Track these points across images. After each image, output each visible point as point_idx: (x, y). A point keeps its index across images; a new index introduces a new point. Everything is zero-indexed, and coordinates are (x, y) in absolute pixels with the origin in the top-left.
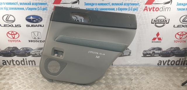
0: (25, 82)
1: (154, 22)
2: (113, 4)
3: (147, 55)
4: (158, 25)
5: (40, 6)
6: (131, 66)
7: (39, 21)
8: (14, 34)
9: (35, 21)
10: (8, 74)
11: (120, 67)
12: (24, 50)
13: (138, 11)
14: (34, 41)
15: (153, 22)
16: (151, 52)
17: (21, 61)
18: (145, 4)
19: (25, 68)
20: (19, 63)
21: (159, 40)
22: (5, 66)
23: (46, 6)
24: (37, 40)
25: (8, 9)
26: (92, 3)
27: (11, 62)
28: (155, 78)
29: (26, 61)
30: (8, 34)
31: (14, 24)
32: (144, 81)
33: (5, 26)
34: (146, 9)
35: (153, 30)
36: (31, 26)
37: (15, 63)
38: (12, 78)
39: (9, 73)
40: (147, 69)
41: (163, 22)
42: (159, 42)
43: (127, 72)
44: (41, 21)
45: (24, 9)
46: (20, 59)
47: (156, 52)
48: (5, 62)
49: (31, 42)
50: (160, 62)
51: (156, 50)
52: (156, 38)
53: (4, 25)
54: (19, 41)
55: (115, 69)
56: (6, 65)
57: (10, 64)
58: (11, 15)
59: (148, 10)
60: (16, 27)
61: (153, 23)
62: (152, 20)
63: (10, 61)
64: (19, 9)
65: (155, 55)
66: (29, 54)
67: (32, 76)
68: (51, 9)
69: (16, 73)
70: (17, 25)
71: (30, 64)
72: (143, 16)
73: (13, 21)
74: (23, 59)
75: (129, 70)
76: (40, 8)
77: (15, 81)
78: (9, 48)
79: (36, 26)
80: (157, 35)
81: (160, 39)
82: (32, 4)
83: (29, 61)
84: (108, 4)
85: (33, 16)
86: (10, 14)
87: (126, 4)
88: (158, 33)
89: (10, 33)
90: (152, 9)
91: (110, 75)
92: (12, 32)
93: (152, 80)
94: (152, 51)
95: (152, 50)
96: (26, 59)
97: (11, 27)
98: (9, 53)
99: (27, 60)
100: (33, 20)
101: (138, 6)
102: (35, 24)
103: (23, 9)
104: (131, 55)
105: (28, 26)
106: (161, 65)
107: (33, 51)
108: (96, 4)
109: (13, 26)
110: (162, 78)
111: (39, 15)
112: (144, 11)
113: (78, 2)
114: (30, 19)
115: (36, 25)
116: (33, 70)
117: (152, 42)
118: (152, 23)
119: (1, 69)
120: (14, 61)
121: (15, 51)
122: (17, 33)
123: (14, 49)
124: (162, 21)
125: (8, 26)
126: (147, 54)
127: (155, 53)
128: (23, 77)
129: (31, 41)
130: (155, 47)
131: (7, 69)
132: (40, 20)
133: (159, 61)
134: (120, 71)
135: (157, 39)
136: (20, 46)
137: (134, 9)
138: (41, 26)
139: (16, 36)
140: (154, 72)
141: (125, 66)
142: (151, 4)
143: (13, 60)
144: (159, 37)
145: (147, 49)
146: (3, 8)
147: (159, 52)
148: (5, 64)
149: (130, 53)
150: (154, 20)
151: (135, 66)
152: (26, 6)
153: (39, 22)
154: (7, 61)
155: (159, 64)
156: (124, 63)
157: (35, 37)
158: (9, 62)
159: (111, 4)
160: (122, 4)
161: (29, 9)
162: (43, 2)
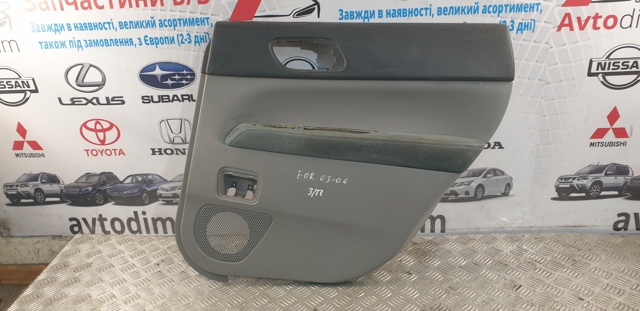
0: (143, 294)
1: (600, 71)
2: (440, 11)
3: (572, 195)
4: (612, 80)
5: (184, 30)
6: (514, 235)
7: (184, 82)
8: (104, 130)
9: (169, 82)
10: (89, 265)
11: (470, 240)
12: (137, 181)
13: (537, 31)
14: (169, 152)
15: (594, 70)
16: (588, 183)
17: (130, 220)
18: (564, 5)
19: (142, 243)
20: (121, 227)
21: (617, 136)
22: (78, 236)
23: (206, 28)
24: (181, 147)
25: (83, 44)
26: (366, 12)
27: (98, 223)
28: (606, 281)
29: (145, 220)
30: (84, 129)
31: (102, 95)
32: (566, 291)
33: (73, 104)
34: (567, 22)
35: (597, 99)
36: (156, 99)
37: (107, 225)
38: (102, 281)
39: (90, 261)
40: (573, 245)
41: (634, 69)
42: (618, 144)
43: (497, 258)
44: (192, 80)
45: (132, 42)
46: (125, 212)
47: (608, 180)
48: (79, 225)
49: (161, 154)
50: (623, 218)
51: (606, 175)
52: (607, 130)
53: (72, 99)
54: (121, 152)
55: (453, 246)
56: (82, 233)
57: (93, 232)
58: (91, 65)
59: (575, 25)
60: (108, 103)
61: (596, 75)
62: (591, 62)
63: (94, 220)
64: (117, 42)
65: (603, 193)
66: (153, 197)
67: (165, 272)
69: (112, 261)
70: (113, 99)
71: (156, 231)
72: (555, 49)
73: (100, 85)
74: (136, 213)
75: (507, 248)
76: (186, 37)
77: (110, 290)
78: (88, 175)
79: (173, 100)
80: (609, 117)
81: (621, 133)
82: (157, 23)
83: (153, 219)
84: (423, 12)
85: (164, 65)
86: (87, 61)
87: (491, 9)
88: (615, 109)
89: (91, 125)
90: (591, 21)
91: (438, 269)
92: (97, 123)
93: (598, 290)
94: (591, 177)
95: (591, 173)
96: (144, 213)
97: (94, 104)
98: (88, 193)
99: (149, 217)
100: (164, 77)
101: (534, 15)
102: (171, 93)
103: (129, 42)
104: (511, 193)
105: (147, 100)
106: (626, 229)
107: (166, 186)
108: (380, 12)
109: (99, 103)
110: (634, 281)
111: (182, 62)
112: (559, 29)
113: (316, 10)
114: (155, 76)
115: (174, 96)
116: (169, 252)
117: (592, 144)
118: (590, 74)
119: (66, 248)
120: (106, 219)
121: (107, 187)
122: (112, 125)
123: (104, 178)
124: (630, 64)
125: (84, 102)
126: (573, 189)
127: (604, 185)
128: (136, 274)
129: (160, 150)
130: (604, 162)
131: (85, 248)
132: (189, 77)
133: (619, 215)
134: (474, 252)
135: (611, 132)
136: (123, 169)
137: (521, 24)
138: (190, 98)
139: (111, 135)
140: (603, 258)
141: (489, 235)
142: (587, 5)
143: (104, 216)
144: (617, 125)
145: (570, 171)
146: (67, 44)
147: (620, 180)
148: (76, 229)
149: (509, 186)
150: (599, 64)
151: (527, 236)
152: (140, 33)
153: (182, 85)
154: (84, 220)
155: (621, 225)
156: (484, 224)
157: (172, 136)
158: (90, 222)
159: (434, 11)
160: (476, 10)
161: (148, 42)
162: (195, 16)
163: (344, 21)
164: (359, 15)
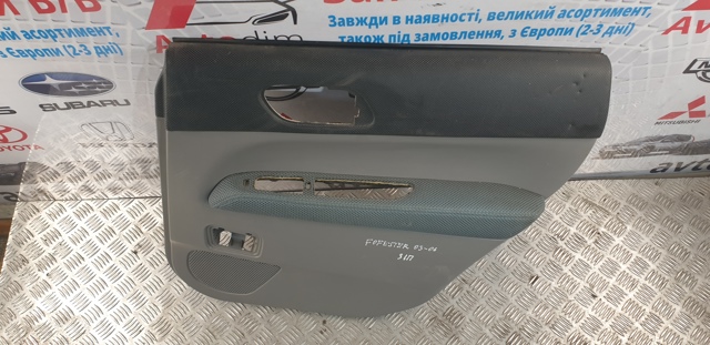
1: (703, 69)
3: (618, 155)
5: (74, 41)
7: (98, 89)
9: (75, 90)
10: (52, 258)
15: (694, 68)
18: (686, 9)
21: (691, 116)
23: (110, 38)
34: (682, 25)
42: (690, 122)
47: (658, 145)
50: (665, 165)
51: (662, 142)
52: (682, 113)
59: (692, 28)
61: (695, 72)
62: (695, 61)
65: (652, 153)
67: (147, 265)
68: (144, 48)
69: (79, 249)
77: (92, 301)
81: (698, 114)
82: (20, 34)
84: (465, 18)
85: (57, 75)
87: (572, 14)
88: (703, 98)
95: (647, 141)
100: (65, 86)
105: (49, 107)
106: (663, 171)
108: (397, 18)
112: (667, 32)
113: (290, 16)
115: (89, 102)
118: (687, 71)
127: (656, 148)
129: (92, 144)
132: (103, 85)
135: (687, 114)
137: (613, 28)
138: (114, 103)
147: (676, 144)
150: (705, 63)
157: (103, 135)
161: (17, 54)
162: (85, 26)
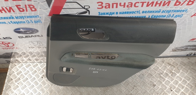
2: (143, 12)
13: (182, 17)
14: (35, 47)
26: (110, 13)
28: (180, 82)
32: (168, 87)
43: (149, 72)
44: (37, 32)
45: (5, 23)
49: (32, 48)
54: (17, 48)
70: (6, 38)
75: (153, 67)
76: (30, 21)
92: (3, 42)
93: (177, 86)
101: (183, 13)
102: (30, 35)
109: (1, 39)
111: (31, 27)
114: (21, 31)
145: (179, 46)
152: (9, 20)
153: (34, 33)
159: (141, 12)
160: (159, 12)
163: (101, 15)
164: (107, 14)
